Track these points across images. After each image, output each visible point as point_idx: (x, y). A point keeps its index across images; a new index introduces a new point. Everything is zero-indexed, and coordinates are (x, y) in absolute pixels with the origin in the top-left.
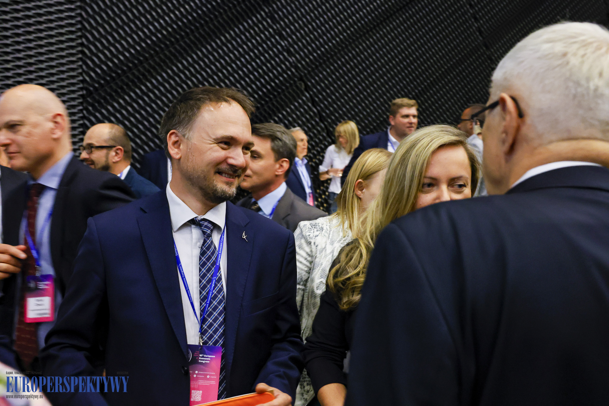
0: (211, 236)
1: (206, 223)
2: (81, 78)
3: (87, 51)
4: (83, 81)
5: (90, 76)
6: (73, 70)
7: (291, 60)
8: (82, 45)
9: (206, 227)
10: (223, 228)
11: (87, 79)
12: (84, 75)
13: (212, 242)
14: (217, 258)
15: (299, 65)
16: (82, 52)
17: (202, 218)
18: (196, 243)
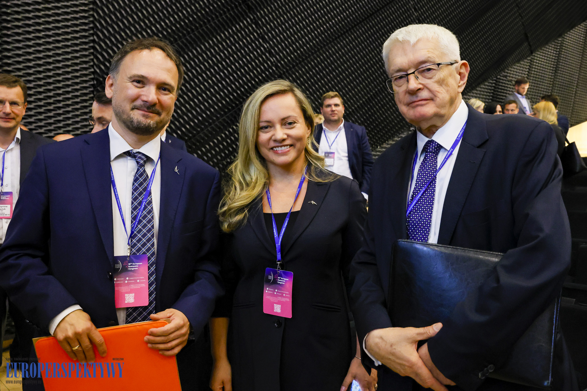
0: (144, 166)
1: (140, 155)
2: (92, 70)
3: (98, 47)
4: (94, 73)
5: (100, 69)
6: (86, 62)
7: (272, 61)
8: (93, 41)
9: (140, 158)
10: (156, 161)
11: (98, 71)
12: (95, 67)
13: (144, 171)
14: (148, 185)
15: (279, 65)
16: (94, 48)
17: (137, 151)
18: (131, 172)
